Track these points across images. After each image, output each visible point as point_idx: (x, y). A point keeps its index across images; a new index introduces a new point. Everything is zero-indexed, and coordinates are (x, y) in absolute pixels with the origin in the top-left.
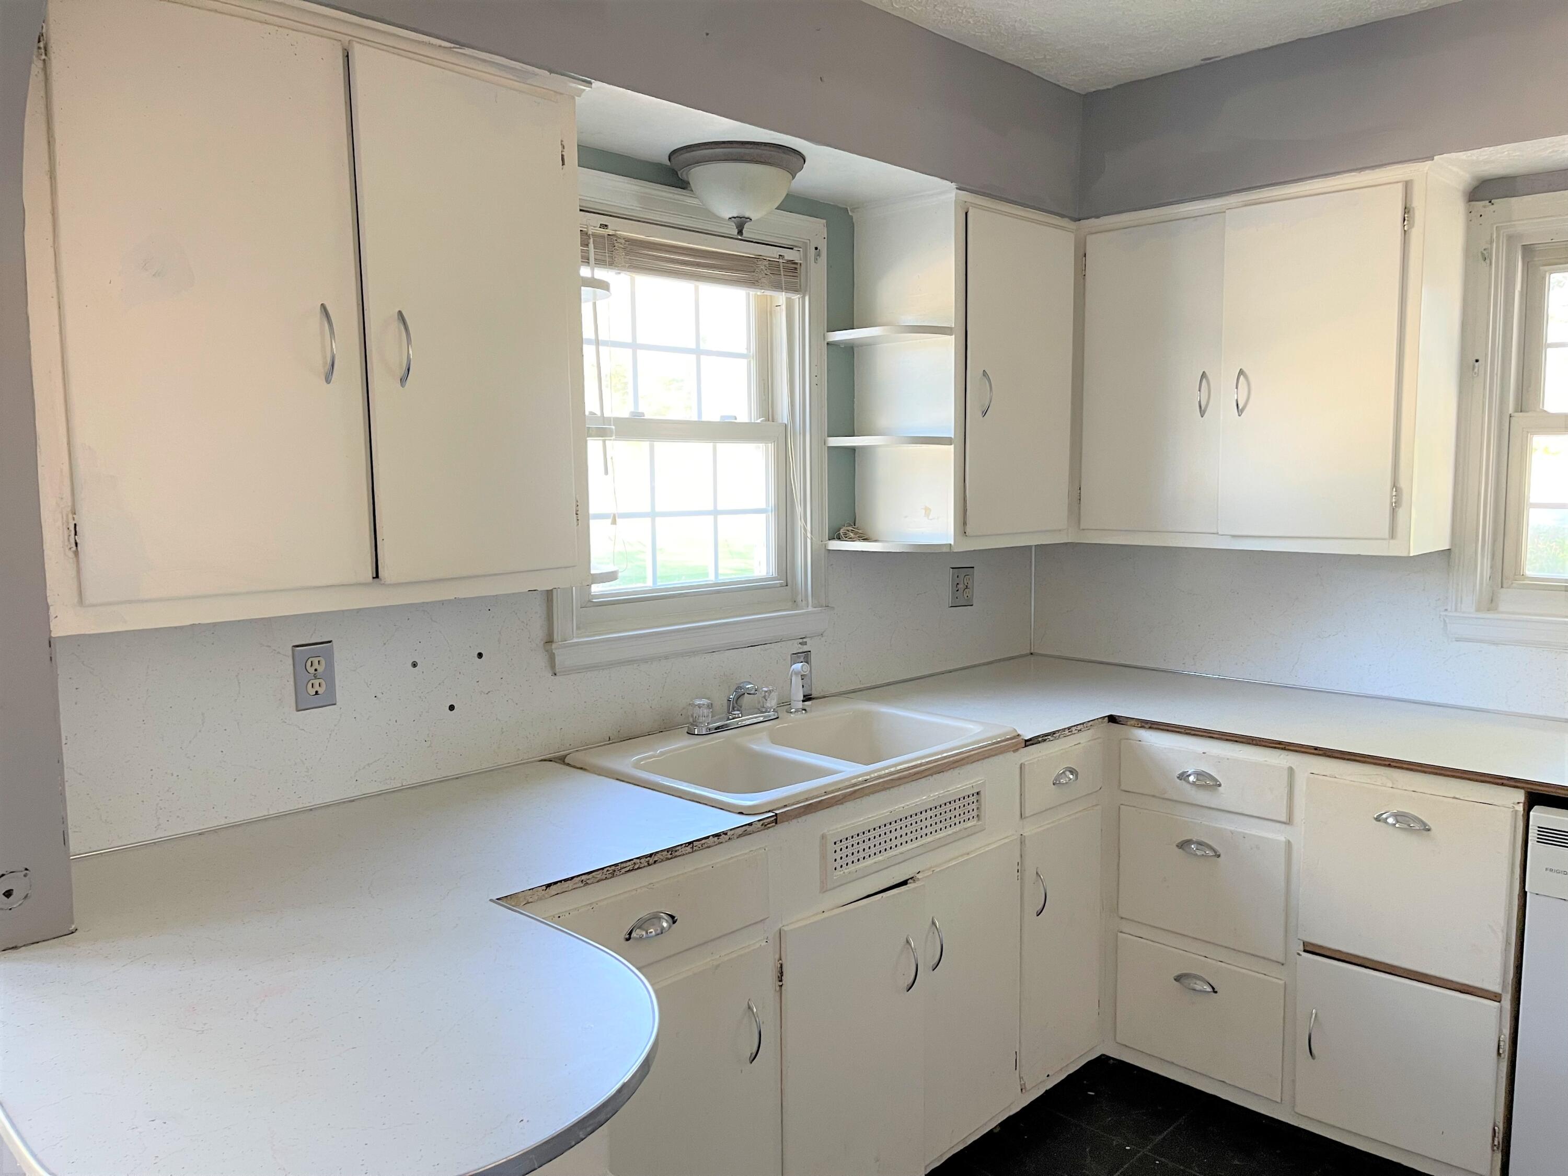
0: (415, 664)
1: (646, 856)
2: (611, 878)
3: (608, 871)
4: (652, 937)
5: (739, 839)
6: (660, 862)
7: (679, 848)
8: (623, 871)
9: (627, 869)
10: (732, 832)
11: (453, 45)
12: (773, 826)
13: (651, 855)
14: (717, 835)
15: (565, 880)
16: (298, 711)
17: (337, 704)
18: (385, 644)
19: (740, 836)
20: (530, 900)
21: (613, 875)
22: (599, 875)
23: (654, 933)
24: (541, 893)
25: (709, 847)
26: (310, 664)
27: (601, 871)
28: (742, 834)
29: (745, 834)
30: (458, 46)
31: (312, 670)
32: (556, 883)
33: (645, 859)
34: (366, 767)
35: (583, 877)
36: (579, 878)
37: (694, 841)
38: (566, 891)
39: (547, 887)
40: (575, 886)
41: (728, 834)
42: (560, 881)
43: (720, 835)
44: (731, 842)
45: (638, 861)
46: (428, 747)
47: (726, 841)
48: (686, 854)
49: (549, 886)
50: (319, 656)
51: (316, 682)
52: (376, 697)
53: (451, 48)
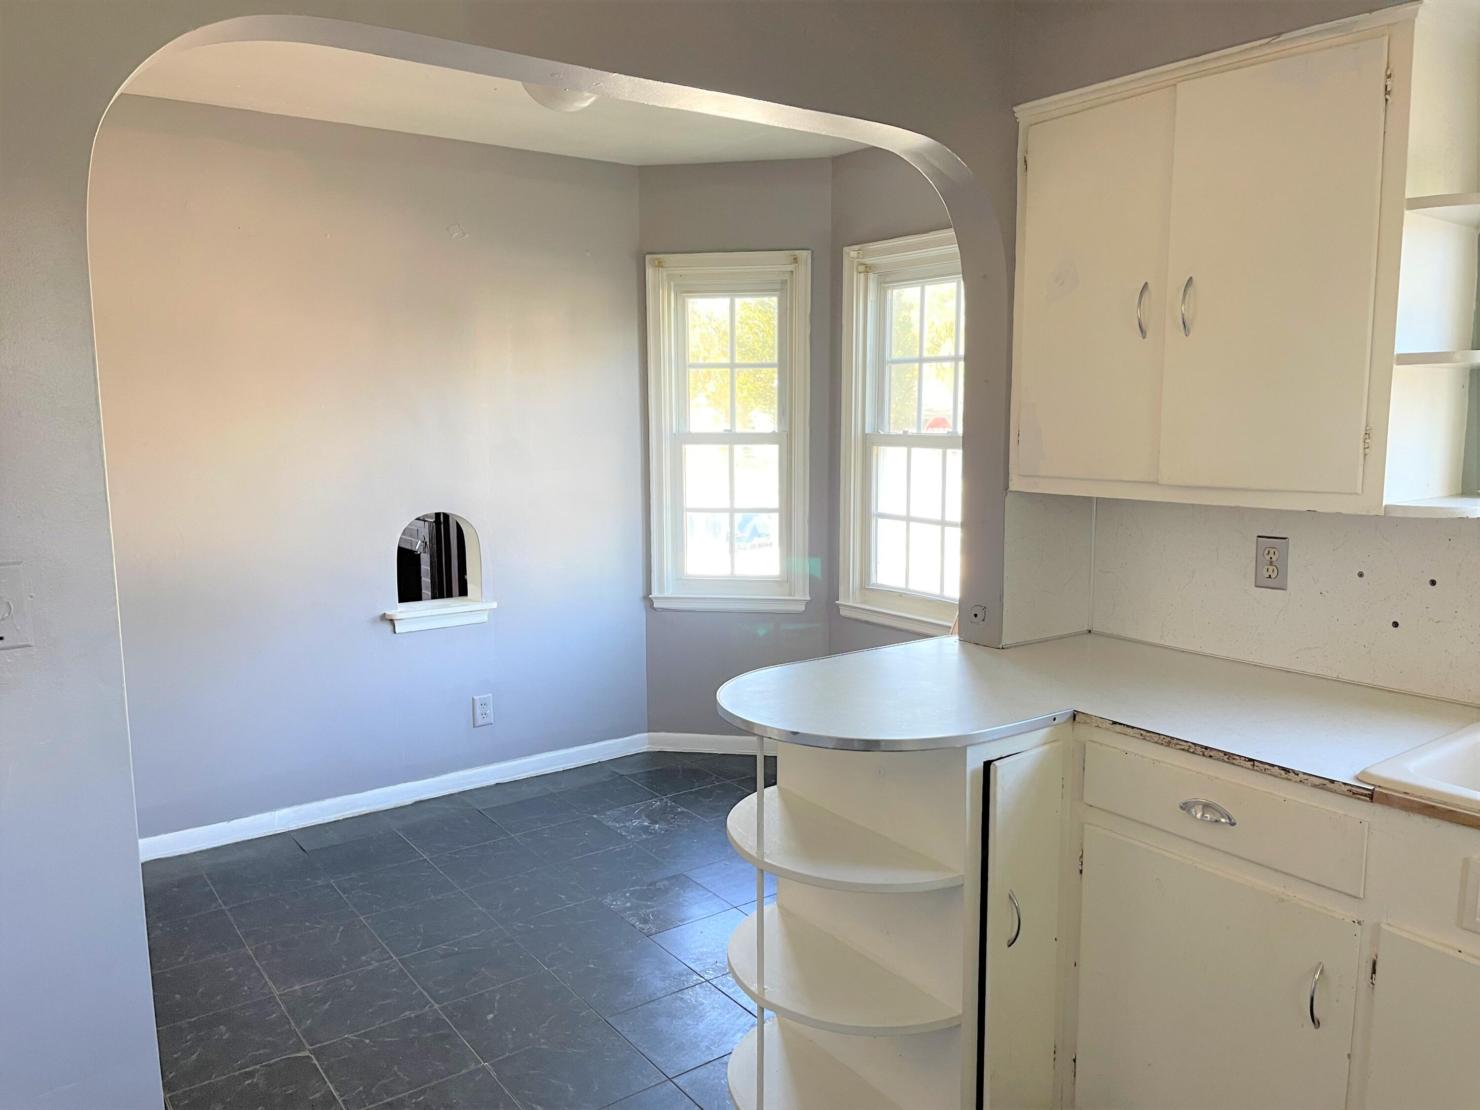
0: (1361, 575)
1: (1202, 746)
2: (1166, 746)
3: (1164, 738)
4: (1207, 821)
5: (1313, 789)
6: (1215, 759)
7: (1238, 757)
8: (1178, 747)
9: (1183, 747)
10: (1306, 777)
11: (1271, 39)
12: (1366, 801)
13: (1206, 748)
14: (1287, 770)
15: (1128, 726)
16: (1256, 587)
17: (1287, 590)
18: (1334, 550)
19: (1315, 786)
20: (1100, 726)
21: (1168, 744)
22: (1156, 738)
23: (1209, 818)
24: (1107, 725)
25: (1271, 775)
26: (1268, 553)
27: (1158, 736)
28: (1318, 785)
29: (1322, 787)
30: (1275, 37)
31: (1268, 558)
32: (1120, 724)
33: (1200, 748)
34: (1307, 649)
35: (1142, 732)
36: (1139, 731)
37: (1256, 760)
38: (1127, 735)
39: (1113, 723)
40: (1135, 735)
41: (1299, 775)
42: (1124, 725)
43: (1289, 772)
44: (1301, 786)
45: (1193, 746)
46: (1367, 653)
47: (1296, 782)
48: (1243, 767)
49: (1115, 723)
50: (1275, 548)
51: (1271, 568)
52: (1321, 593)
53: (1269, 42)
